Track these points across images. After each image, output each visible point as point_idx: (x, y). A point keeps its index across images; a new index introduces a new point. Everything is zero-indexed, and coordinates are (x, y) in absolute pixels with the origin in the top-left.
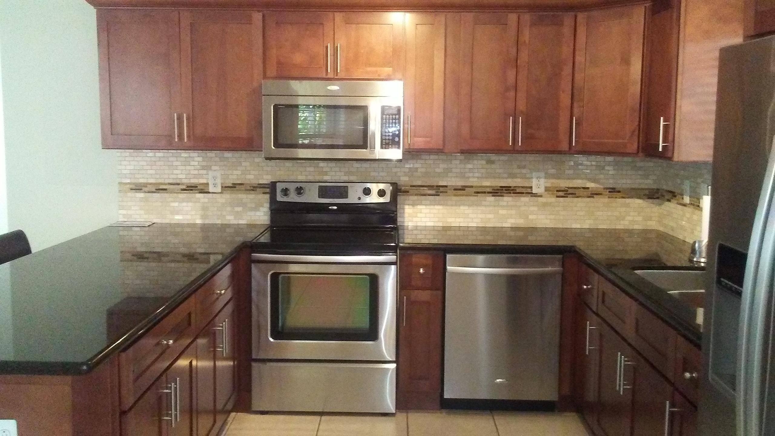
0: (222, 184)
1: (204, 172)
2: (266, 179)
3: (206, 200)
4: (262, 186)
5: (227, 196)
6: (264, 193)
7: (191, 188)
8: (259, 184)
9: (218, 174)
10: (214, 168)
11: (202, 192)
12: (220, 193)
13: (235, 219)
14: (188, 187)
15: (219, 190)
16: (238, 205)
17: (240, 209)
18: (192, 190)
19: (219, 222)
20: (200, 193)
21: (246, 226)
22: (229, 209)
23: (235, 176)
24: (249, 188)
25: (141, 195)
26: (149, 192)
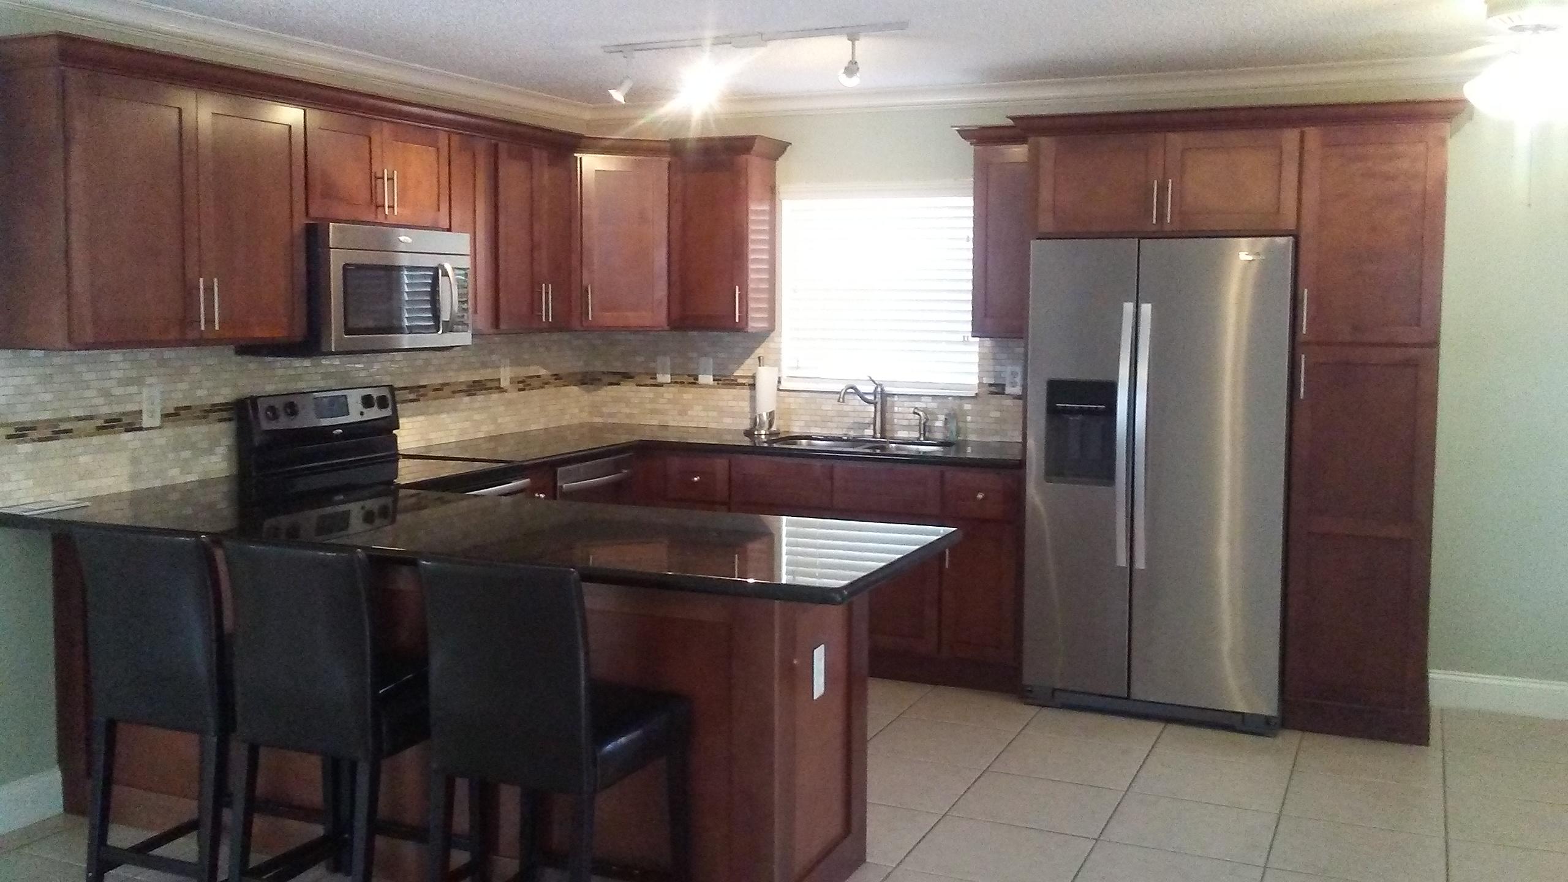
0: (162, 410)
1: (133, 389)
2: (226, 394)
3: (137, 444)
4: (215, 408)
5: (170, 432)
6: (220, 421)
7: (112, 424)
8: (214, 405)
9: (156, 392)
10: (150, 380)
11: (132, 428)
12: (160, 427)
13: (181, 473)
14: (106, 421)
15: (157, 422)
16: (184, 449)
17: (186, 454)
18: (113, 427)
19: (157, 483)
20: (127, 431)
21: (197, 484)
22: (171, 456)
23: (181, 394)
24: (199, 414)
25: (25, 448)
26: (40, 440)
